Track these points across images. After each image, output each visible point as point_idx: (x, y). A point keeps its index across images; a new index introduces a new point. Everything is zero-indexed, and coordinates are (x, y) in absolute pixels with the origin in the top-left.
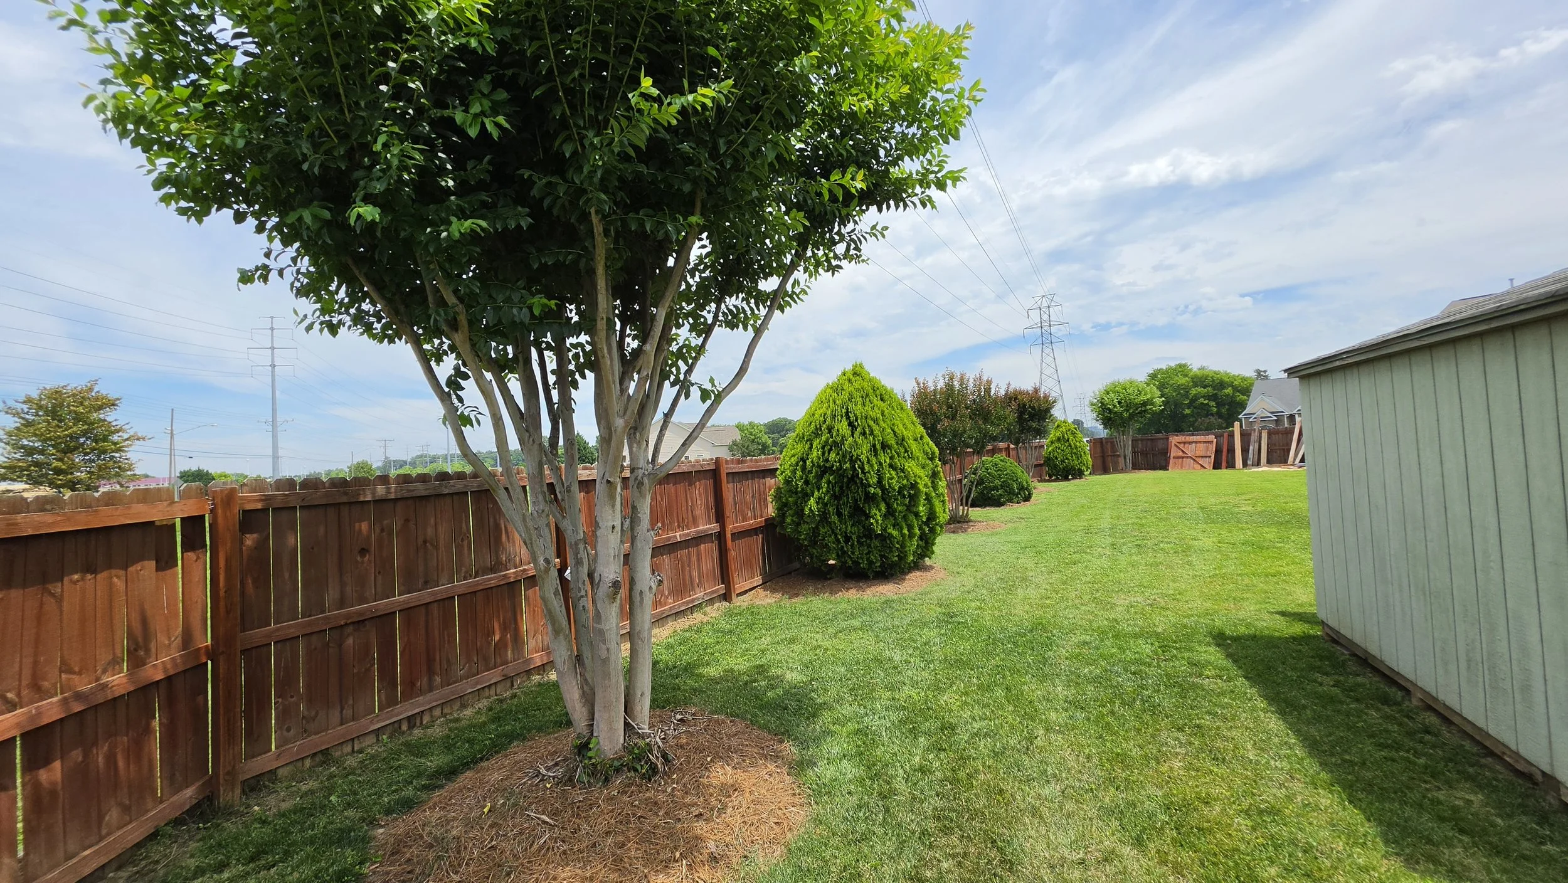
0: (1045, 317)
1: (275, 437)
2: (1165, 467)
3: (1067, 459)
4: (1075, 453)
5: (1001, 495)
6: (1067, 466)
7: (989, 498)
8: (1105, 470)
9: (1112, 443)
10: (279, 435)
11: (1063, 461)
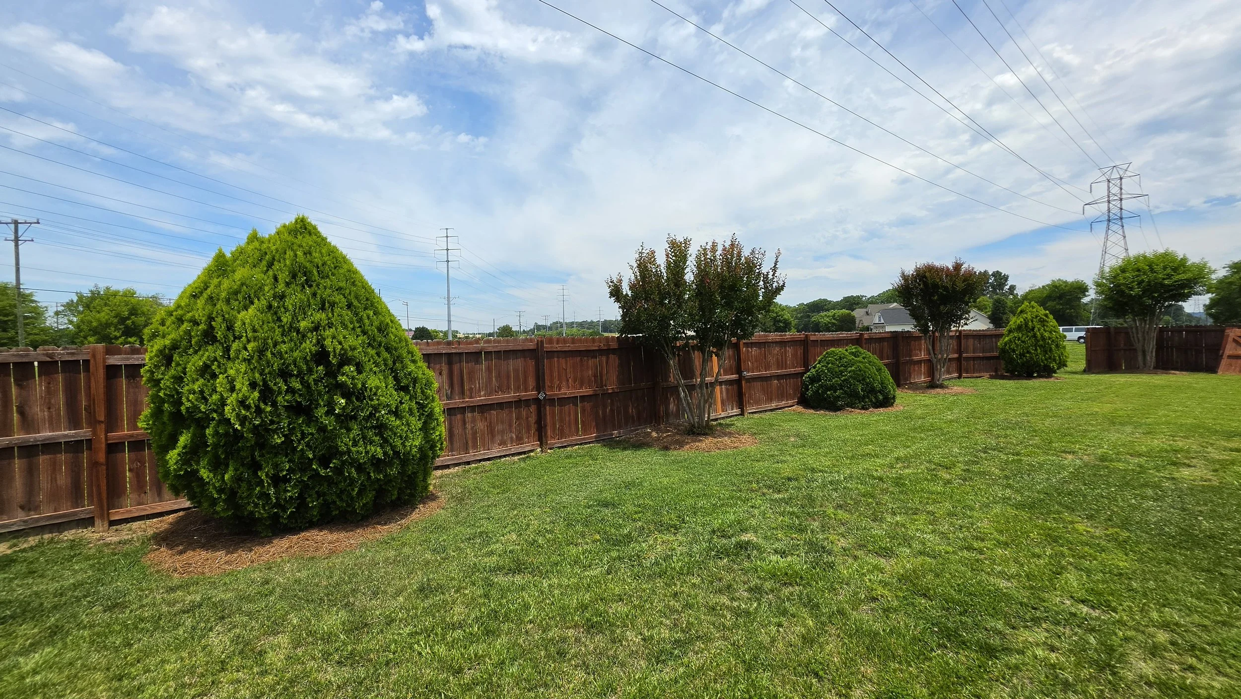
0: (1115, 190)
1: (449, 308)
2: (1212, 369)
3: (1028, 352)
4: (1041, 346)
5: (839, 397)
6: (1028, 361)
7: (825, 399)
8: (1112, 367)
9: (1127, 333)
10: (451, 307)
11: (1022, 355)
